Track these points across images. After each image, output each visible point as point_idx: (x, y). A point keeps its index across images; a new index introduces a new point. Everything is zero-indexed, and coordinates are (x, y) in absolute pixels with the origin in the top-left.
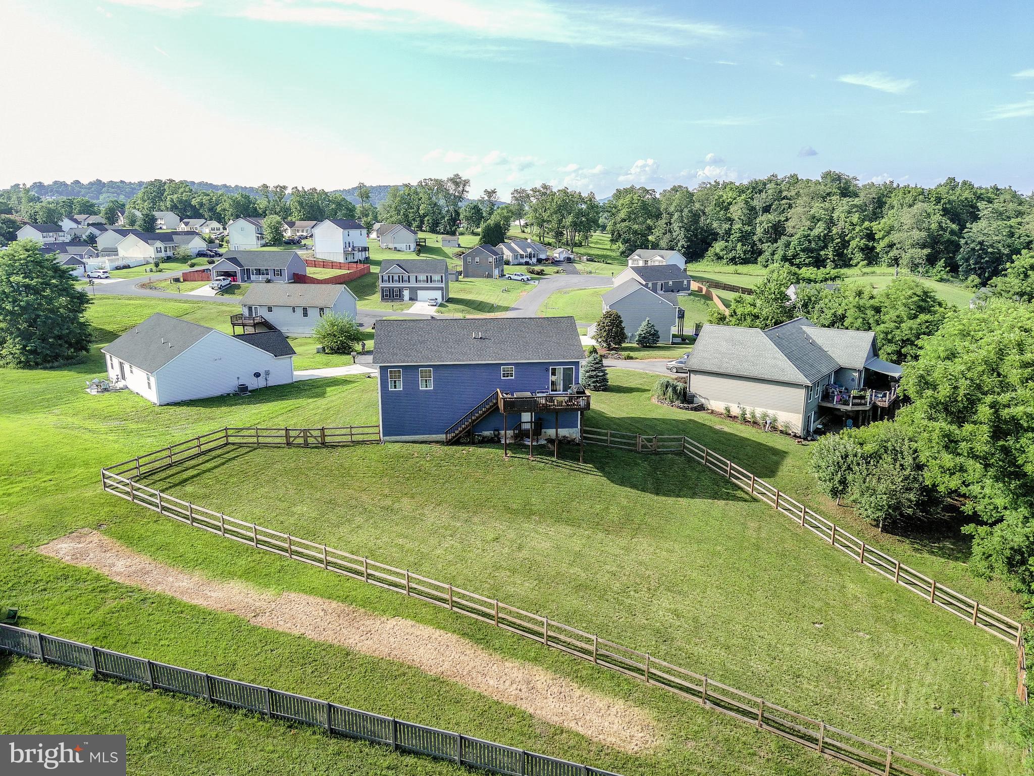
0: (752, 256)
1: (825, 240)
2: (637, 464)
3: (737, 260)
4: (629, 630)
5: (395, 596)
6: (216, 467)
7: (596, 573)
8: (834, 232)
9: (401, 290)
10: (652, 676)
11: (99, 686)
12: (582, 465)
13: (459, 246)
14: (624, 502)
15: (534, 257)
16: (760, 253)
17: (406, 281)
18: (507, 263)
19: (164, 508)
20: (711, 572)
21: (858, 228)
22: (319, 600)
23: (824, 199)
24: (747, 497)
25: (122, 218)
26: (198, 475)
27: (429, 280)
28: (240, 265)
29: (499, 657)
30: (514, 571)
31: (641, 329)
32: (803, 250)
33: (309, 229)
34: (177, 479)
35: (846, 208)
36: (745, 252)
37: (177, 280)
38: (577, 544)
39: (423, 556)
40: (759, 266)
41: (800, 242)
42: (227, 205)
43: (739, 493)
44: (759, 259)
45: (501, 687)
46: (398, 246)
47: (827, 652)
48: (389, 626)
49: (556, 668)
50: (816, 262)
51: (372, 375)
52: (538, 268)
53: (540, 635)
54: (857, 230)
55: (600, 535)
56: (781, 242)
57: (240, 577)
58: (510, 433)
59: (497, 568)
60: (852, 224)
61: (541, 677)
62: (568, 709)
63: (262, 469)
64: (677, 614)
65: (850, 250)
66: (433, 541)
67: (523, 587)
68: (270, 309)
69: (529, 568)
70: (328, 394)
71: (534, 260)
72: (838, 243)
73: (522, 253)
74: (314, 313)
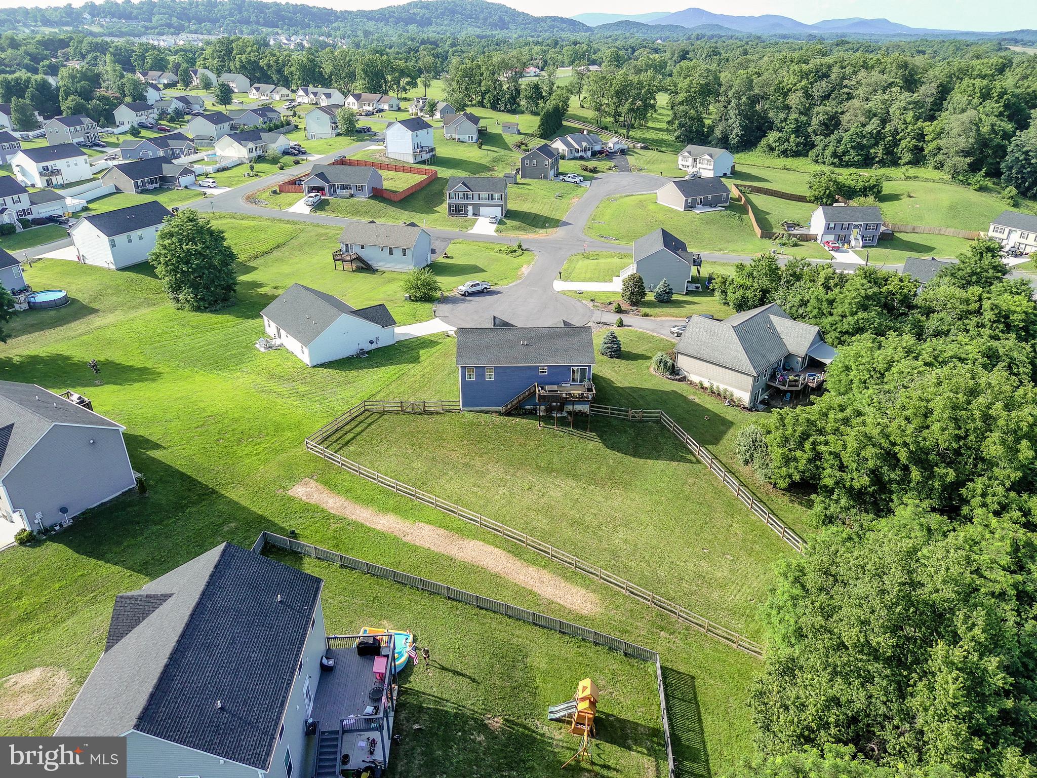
0: (804, 149)
1: (878, 137)
2: (625, 432)
3: (788, 152)
4: (597, 551)
5: (474, 527)
6: (363, 431)
7: (585, 514)
8: (887, 129)
9: (465, 206)
10: (601, 578)
11: (344, 571)
12: (589, 434)
13: (519, 133)
14: (611, 463)
15: (589, 150)
16: (813, 146)
17: (470, 198)
18: (563, 158)
19: (343, 464)
20: (653, 516)
21: (910, 128)
22: (434, 528)
23: (884, 89)
24: (694, 459)
25: (195, 79)
26: (354, 438)
27: (490, 197)
28: (327, 181)
29: (526, 565)
30: (538, 512)
31: (659, 288)
32: (853, 148)
33: (375, 103)
34: (343, 441)
35: (903, 104)
36: (797, 145)
37: (274, 191)
38: (576, 494)
39: (488, 500)
40: (809, 160)
41: (851, 139)
42: (294, 69)
43: (690, 457)
44: (810, 154)
45: (526, 580)
46: (462, 137)
47: (704, 566)
48: (471, 545)
49: (554, 572)
50: (865, 160)
51: (450, 333)
52: (591, 164)
53: (548, 553)
54: (909, 130)
55: (592, 487)
56: (832, 138)
57: (392, 512)
58: (543, 407)
59: (529, 509)
60: (905, 123)
61: (546, 575)
62: (557, 592)
63: (389, 433)
64: (626, 542)
65: (900, 149)
66: (493, 490)
67: (541, 522)
68: (363, 247)
69: (547, 510)
70: (422, 358)
71: (589, 153)
72: (890, 141)
73: (578, 147)
74: (398, 253)
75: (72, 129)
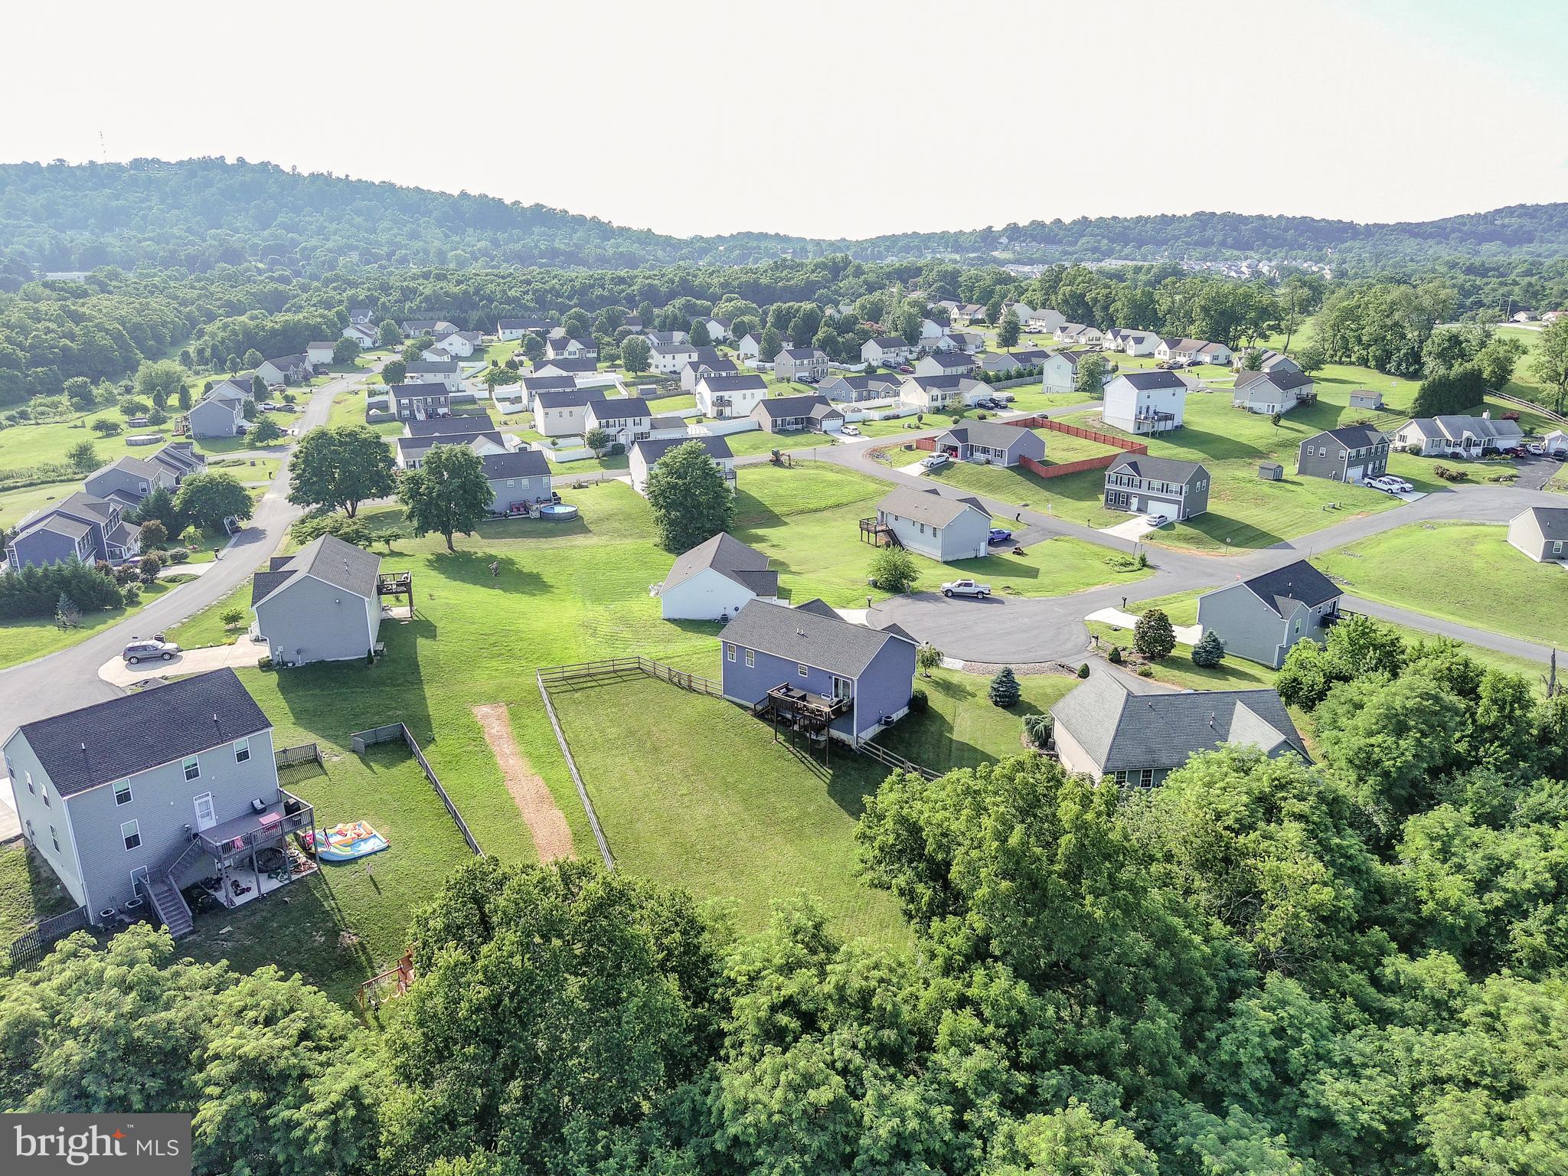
6: (609, 684)
9: (1129, 496)
12: (824, 769)
13: (1380, 408)
15: (1478, 445)
17: (1136, 486)
22: (543, 785)
25: (1003, 314)
27: (1165, 489)
28: (963, 440)
33: (1194, 352)
37: (909, 448)
46: (1256, 406)
52: (1465, 468)
68: (896, 518)
71: (1476, 451)
73: (1450, 438)
74: (929, 531)
75: (798, 362)
